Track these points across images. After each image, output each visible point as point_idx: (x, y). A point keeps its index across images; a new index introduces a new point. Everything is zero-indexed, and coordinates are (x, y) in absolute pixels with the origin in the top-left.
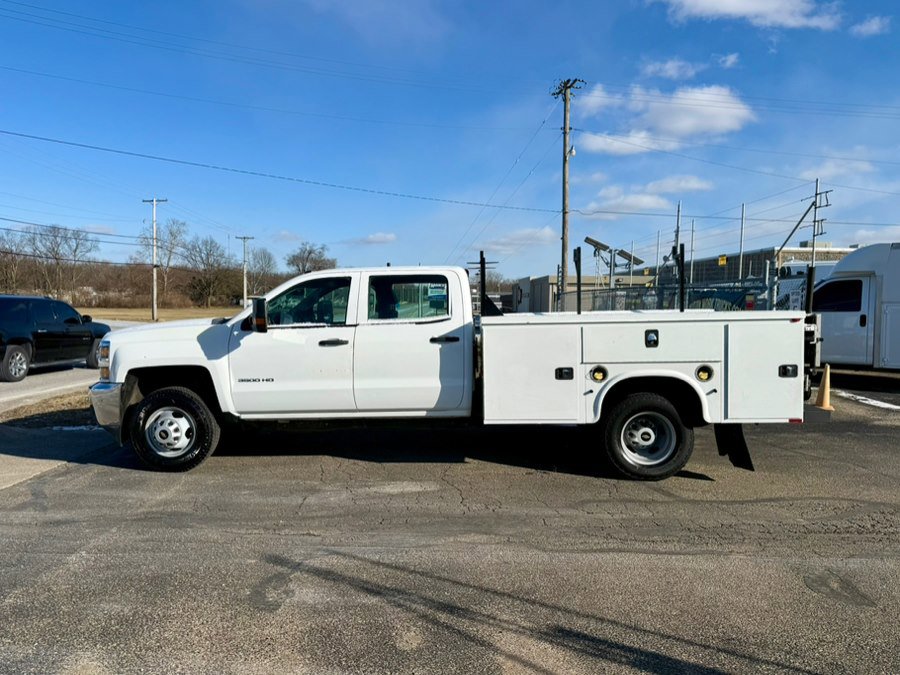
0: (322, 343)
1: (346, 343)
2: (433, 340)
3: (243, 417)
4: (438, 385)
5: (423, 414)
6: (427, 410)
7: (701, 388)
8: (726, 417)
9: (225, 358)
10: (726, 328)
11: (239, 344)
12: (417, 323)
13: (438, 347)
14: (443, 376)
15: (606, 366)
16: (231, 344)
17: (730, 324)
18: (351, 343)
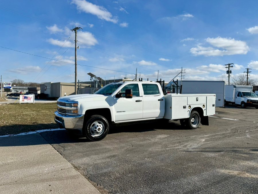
0: (136, 101)
1: (141, 101)
2: (159, 100)
3: (116, 122)
4: (159, 111)
5: (155, 118)
6: (156, 117)
7: (203, 109)
8: (206, 115)
9: (114, 106)
10: (207, 97)
11: (117, 102)
12: (155, 96)
13: (159, 102)
14: (160, 109)
15: (191, 105)
16: (115, 102)
17: (207, 96)
18: (142, 101)
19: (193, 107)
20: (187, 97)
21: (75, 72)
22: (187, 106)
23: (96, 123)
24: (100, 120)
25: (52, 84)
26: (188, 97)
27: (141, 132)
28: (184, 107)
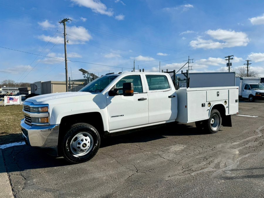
0: (139, 100)
1: (146, 99)
2: (169, 97)
3: (111, 132)
4: (171, 112)
5: (165, 122)
6: (166, 121)
7: (225, 106)
8: (229, 113)
9: (106, 108)
10: (229, 90)
11: (111, 102)
12: (164, 91)
13: (170, 99)
14: (172, 109)
15: (210, 102)
16: (108, 102)
17: (230, 90)
18: (147, 99)
19: (213, 104)
20: (205, 91)
21: (66, 69)
22: (207, 104)
23: (80, 136)
24: (86, 131)
25: (42, 83)
26: (207, 91)
27: (146, 141)
28: (203, 105)
